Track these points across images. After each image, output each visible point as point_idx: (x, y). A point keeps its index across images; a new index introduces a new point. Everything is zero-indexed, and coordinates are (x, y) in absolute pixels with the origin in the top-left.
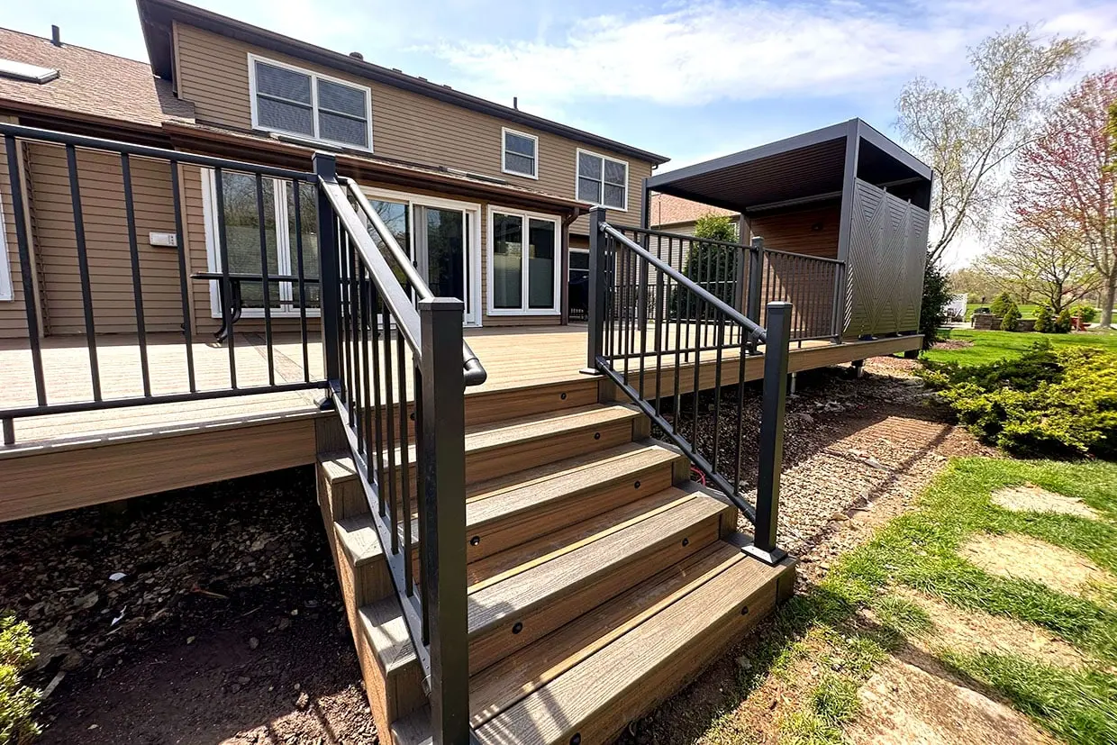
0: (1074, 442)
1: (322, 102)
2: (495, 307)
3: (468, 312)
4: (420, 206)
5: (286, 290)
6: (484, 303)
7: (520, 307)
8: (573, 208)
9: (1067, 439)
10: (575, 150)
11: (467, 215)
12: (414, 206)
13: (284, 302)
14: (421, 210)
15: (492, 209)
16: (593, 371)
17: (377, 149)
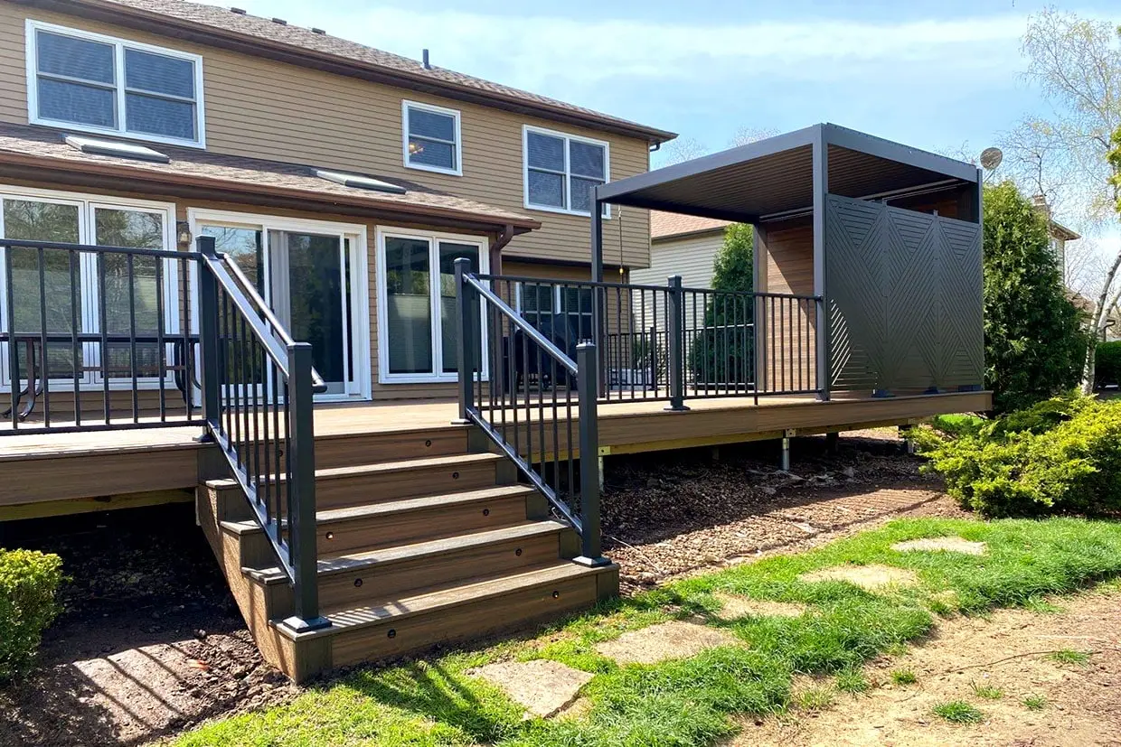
0: (1043, 497)
1: (131, 78)
2: (391, 372)
3: (351, 379)
4: (278, 231)
5: (91, 352)
6: (374, 366)
7: (430, 370)
8: (504, 226)
9: (1037, 495)
10: (521, 128)
11: (347, 242)
12: (269, 231)
13: (89, 369)
14: (279, 237)
15: (383, 232)
16: (463, 420)
17: (212, 142)
